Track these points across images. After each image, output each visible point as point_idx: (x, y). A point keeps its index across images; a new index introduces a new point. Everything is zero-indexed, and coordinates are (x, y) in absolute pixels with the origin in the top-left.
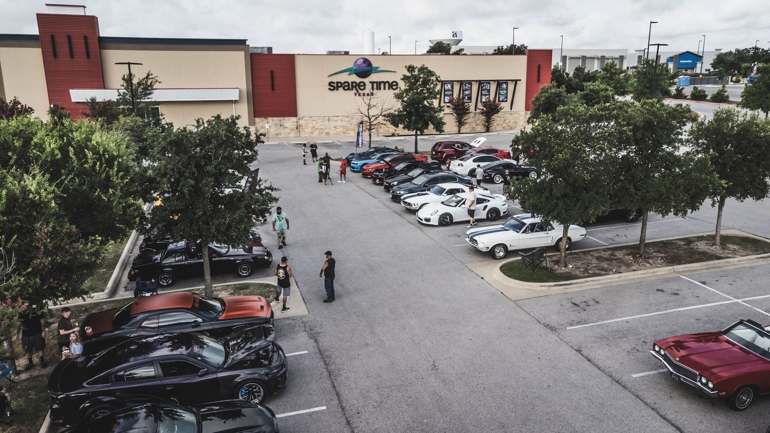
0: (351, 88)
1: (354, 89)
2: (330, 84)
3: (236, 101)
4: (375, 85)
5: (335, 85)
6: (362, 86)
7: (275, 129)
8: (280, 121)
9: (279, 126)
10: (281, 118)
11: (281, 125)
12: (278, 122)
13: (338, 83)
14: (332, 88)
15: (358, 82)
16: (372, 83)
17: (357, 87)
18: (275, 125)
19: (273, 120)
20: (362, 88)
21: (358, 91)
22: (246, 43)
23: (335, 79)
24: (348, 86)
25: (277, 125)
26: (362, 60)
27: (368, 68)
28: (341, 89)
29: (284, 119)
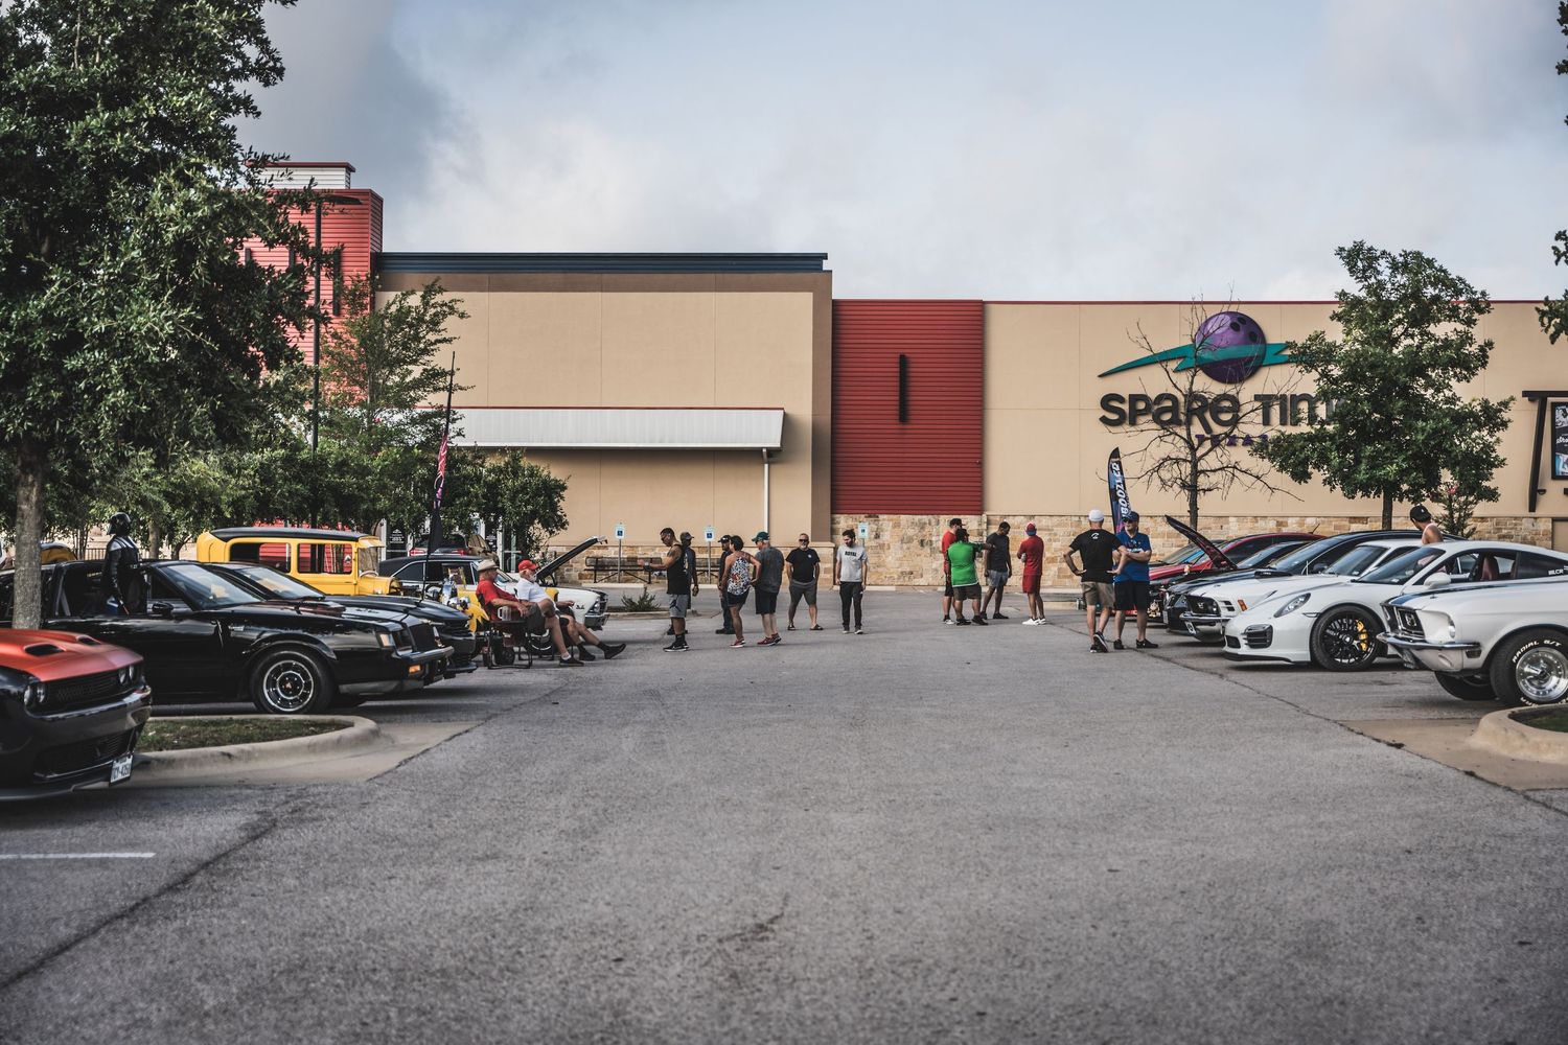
0: (1183, 417)
1: (1196, 420)
2: (1107, 402)
3: (772, 452)
5: (1126, 407)
6: (1227, 410)
7: (900, 554)
8: (922, 526)
9: (916, 543)
10: (925, 518)
11: (922, 543)
12: (911, 532)
13: (1134, 399)
14: (1114, 417)
15: (1210, 397)
16: (1265, 401)
17: (1208, 416)
18: (903, 542)
19: (897, 525)
20: (1226, 417)
21: (1208, 428)
22: (821, 265)
23: (1126, 385)
24: (1174, 409)
25: (910, 540)
26: (1228, 320)
27: (1252, 350)
28: (1145, 421)
29: (933, 521)
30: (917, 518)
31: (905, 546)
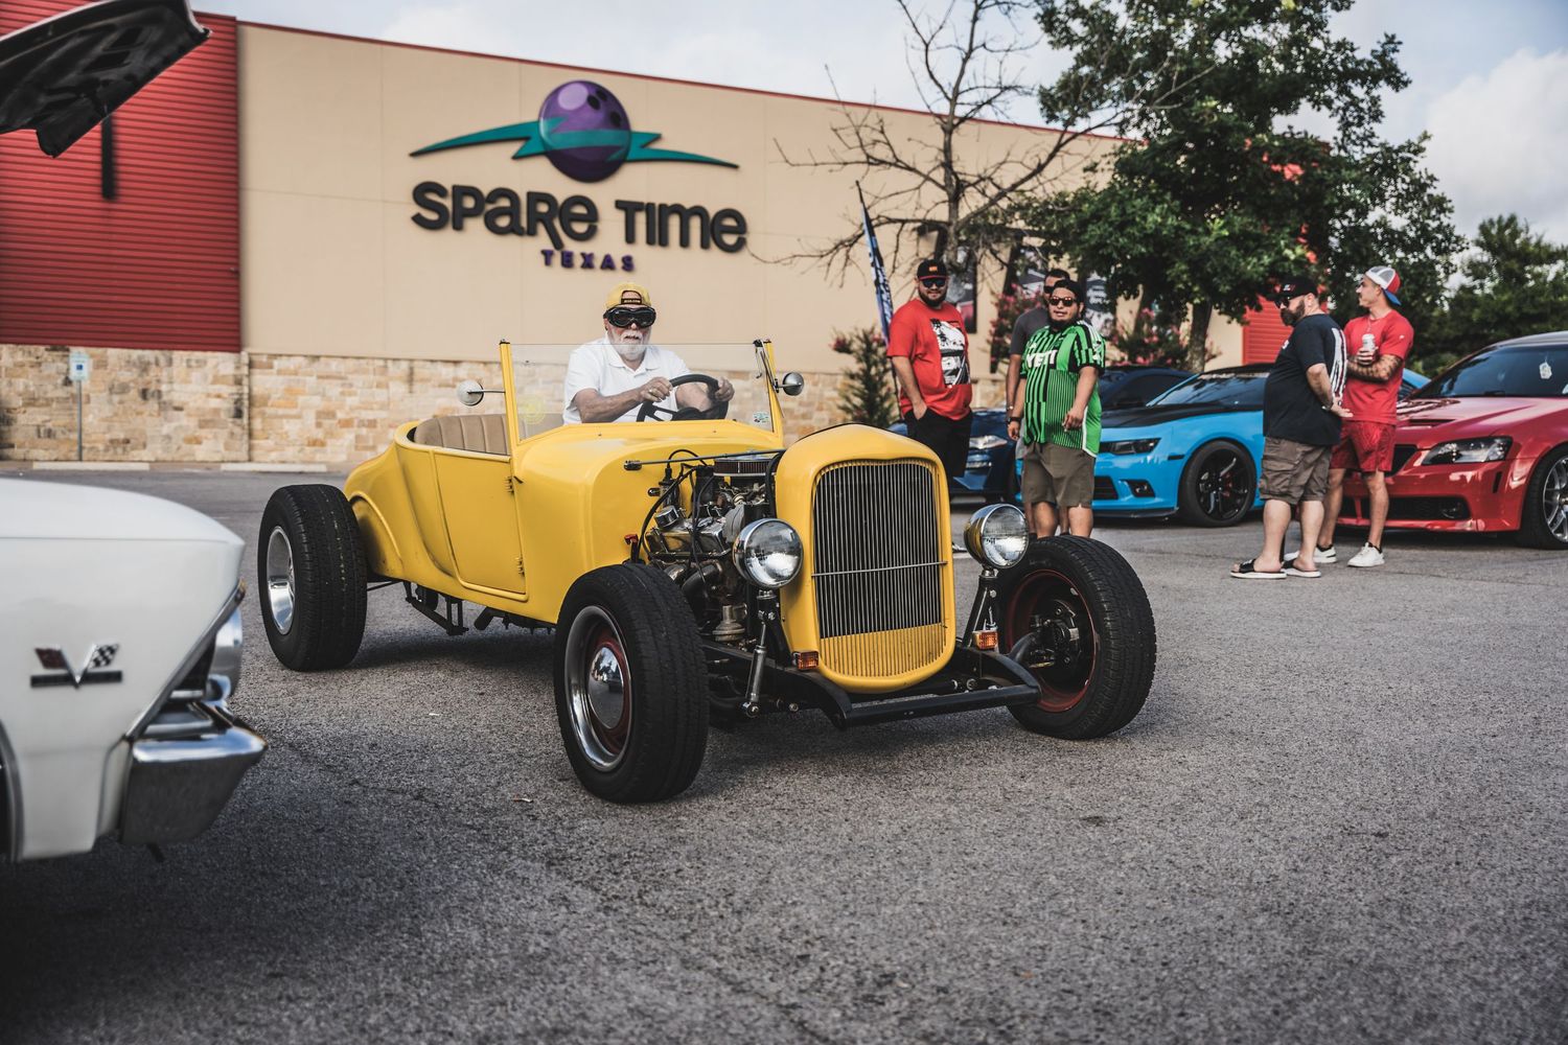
0: (524, 223)
1: (541, 229)
2: (423, 193)
4: (641, 219)
5: (448, 203)
6: (580, 218)
7: (107, 411)
8: (144, 367)
9: (134, 393)
10: (150, 355)
11: (144, 394)
12: (126, 376)
13: (461, 192)
14: (432, 216)
15: (560, 199)
16: (628, 208)
17: (557, 224)
18: (111, 390)
20: (580, 228)
21: (558, 244)
23: (450, 171)
24: (513, 212)
25: (124, 389)
26: (584, 93)
27: (608, 137)
28: (475, 225)
29: (163, 361)
30: (136, 354)
31: (116, 398)
